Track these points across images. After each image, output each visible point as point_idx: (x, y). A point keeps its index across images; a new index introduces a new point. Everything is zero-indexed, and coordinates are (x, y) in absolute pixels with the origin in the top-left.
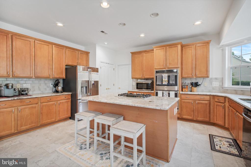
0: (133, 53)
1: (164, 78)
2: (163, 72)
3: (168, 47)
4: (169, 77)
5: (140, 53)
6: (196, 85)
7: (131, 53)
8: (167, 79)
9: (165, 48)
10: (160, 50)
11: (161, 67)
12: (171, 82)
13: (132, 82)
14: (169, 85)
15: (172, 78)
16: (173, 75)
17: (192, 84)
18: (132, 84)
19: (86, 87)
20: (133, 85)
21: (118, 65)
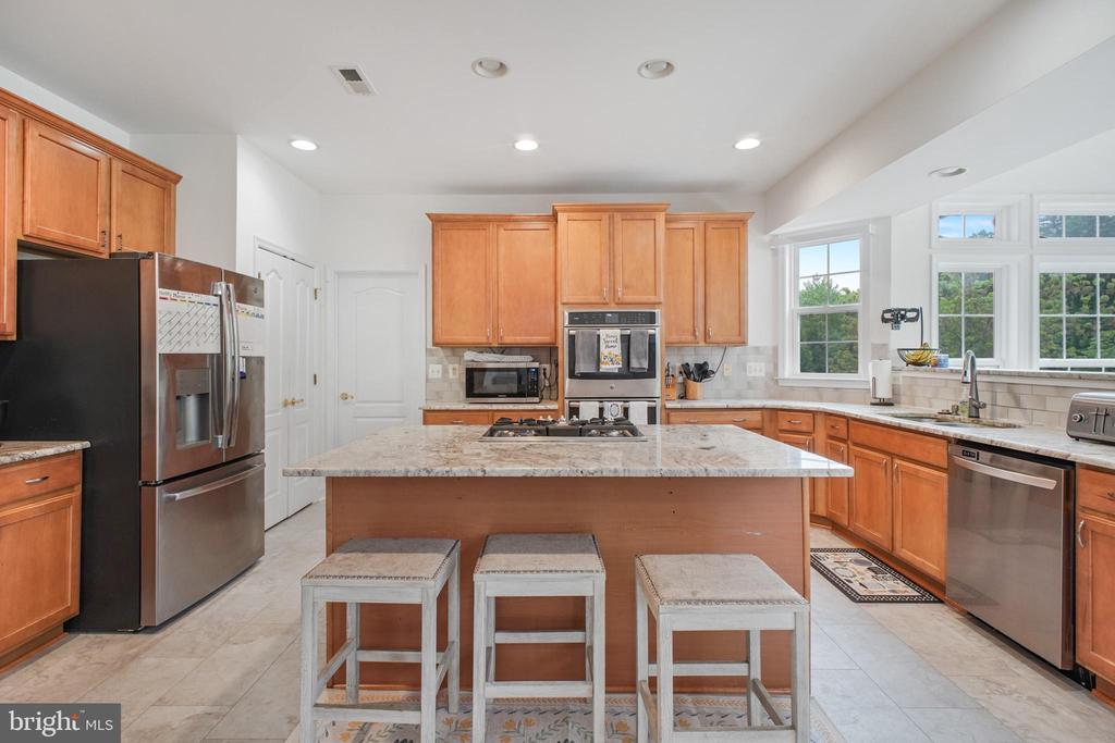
0: (438, 221)
1: (607, 346)
2: (599, 319)
3: (618, 217)
4: (626, 340)
5: (478, 222)
6: (703, 372)
7: (429, 215)
8: (617, 350)
9: (605, 216)
10: (584, 225)
11: (593, 299)
12: (634, 364)
13: (427, 364)
14: (628, 373)
15: (640, 347)
16: (642, 334)
17: (685, 370)
18: (427, 376)
19: (203, 398)
20: (427, 380)
21: (339, 274)
